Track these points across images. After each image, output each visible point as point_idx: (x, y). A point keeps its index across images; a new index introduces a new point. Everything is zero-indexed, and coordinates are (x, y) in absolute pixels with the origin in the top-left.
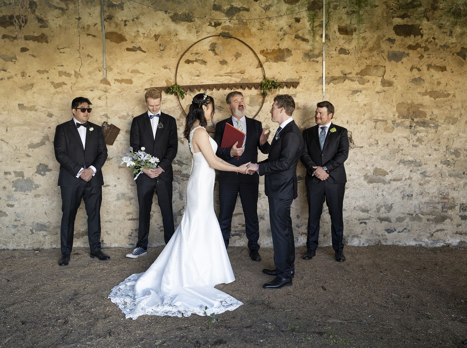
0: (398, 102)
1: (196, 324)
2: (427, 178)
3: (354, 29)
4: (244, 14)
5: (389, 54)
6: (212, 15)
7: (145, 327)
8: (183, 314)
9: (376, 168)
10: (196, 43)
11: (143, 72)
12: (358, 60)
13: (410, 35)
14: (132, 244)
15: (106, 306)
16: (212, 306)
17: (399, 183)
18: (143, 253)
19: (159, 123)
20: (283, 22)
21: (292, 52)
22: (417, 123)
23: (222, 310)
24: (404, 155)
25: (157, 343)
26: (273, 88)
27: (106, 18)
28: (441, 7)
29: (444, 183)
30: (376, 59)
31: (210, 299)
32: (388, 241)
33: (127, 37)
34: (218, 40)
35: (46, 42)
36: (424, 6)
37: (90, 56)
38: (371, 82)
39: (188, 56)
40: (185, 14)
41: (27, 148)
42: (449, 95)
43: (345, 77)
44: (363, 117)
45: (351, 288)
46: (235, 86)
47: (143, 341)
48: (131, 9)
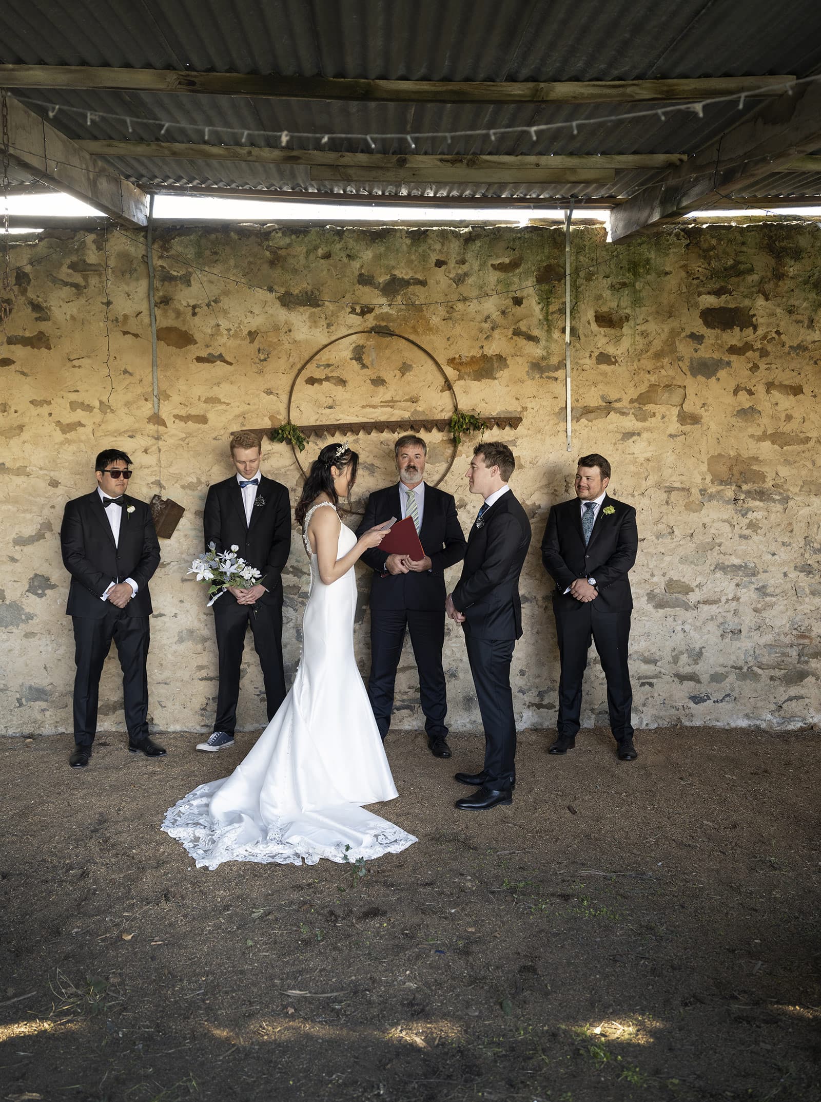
0: (712, 453)
1: (328, 879)
2: (768, 599)
3: (626, 317)
4: (416, 291)
5: (692, 364)
6: (356, 293)
7: (233, 884)
8: (303, 859)
9: (671, 580)
10: (326, 346)
11: (227, 402)
12: (633, 374)
13: (731, 328)
14: (207, 726)
15: (158, 844)
16: (360, 843)
17: (714, 607)
18: (227, 742)
19: (257, 496)
20: (491, 306)
21: (508, 362)
22: (748, 493)
23: (377, 853)
24: (725, 554)
25: (255, 914)
26: (471, 428)
27: (158, 301)
28: (791, 274)
29: (802, 607)
30: (668, 372)
31: (355, 830)
32: (694, 719)
33: (197, 336)
34: (367, 340)
35: (46, 348)
36: (759, 273)
37: (129, 373)
38: (659, 416)
39: (312, 370)
40: (306, 293)
41: (11, 545)
42: (808, 439)
43: (608, 407)
44: (643, 482)
45: (623, 809)
46: (400, 426)
47: (228, 910)
48: (205, 284)
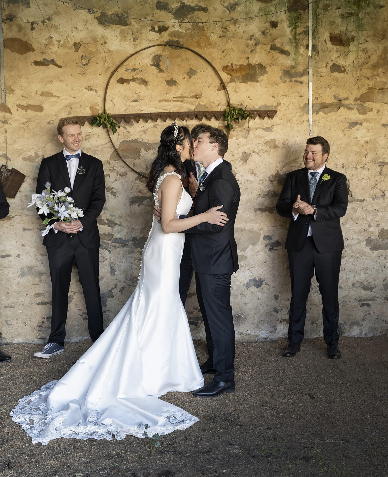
1: (132, 450)
3: (352, 38)
4: (200, 15)
6: (155, 15)
7: (60, 455)
8: (114, 436)
9: (383, 230)
10: (132, 55)
11: (58, 95)
12: (358, 80)
14: (42, 338)
15: (4, 427)
16: (156, 423)
18: (58, 350)
19: (79, 166)
20: (255, 27)
21: (267, 69)
23: (169, 430)
26: (240, 118)
27: (5, 18)
30: (382, 79)
31: (153, 414)
33: (35, 46)
34: (163, 51)
38: (375, 111)
39: (121, 73)
40: (118, 15)
43: (339, 104)
44: (364, 158)
45: (349, 395)
46: (187, 116)
48: (41, 6)
